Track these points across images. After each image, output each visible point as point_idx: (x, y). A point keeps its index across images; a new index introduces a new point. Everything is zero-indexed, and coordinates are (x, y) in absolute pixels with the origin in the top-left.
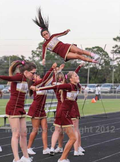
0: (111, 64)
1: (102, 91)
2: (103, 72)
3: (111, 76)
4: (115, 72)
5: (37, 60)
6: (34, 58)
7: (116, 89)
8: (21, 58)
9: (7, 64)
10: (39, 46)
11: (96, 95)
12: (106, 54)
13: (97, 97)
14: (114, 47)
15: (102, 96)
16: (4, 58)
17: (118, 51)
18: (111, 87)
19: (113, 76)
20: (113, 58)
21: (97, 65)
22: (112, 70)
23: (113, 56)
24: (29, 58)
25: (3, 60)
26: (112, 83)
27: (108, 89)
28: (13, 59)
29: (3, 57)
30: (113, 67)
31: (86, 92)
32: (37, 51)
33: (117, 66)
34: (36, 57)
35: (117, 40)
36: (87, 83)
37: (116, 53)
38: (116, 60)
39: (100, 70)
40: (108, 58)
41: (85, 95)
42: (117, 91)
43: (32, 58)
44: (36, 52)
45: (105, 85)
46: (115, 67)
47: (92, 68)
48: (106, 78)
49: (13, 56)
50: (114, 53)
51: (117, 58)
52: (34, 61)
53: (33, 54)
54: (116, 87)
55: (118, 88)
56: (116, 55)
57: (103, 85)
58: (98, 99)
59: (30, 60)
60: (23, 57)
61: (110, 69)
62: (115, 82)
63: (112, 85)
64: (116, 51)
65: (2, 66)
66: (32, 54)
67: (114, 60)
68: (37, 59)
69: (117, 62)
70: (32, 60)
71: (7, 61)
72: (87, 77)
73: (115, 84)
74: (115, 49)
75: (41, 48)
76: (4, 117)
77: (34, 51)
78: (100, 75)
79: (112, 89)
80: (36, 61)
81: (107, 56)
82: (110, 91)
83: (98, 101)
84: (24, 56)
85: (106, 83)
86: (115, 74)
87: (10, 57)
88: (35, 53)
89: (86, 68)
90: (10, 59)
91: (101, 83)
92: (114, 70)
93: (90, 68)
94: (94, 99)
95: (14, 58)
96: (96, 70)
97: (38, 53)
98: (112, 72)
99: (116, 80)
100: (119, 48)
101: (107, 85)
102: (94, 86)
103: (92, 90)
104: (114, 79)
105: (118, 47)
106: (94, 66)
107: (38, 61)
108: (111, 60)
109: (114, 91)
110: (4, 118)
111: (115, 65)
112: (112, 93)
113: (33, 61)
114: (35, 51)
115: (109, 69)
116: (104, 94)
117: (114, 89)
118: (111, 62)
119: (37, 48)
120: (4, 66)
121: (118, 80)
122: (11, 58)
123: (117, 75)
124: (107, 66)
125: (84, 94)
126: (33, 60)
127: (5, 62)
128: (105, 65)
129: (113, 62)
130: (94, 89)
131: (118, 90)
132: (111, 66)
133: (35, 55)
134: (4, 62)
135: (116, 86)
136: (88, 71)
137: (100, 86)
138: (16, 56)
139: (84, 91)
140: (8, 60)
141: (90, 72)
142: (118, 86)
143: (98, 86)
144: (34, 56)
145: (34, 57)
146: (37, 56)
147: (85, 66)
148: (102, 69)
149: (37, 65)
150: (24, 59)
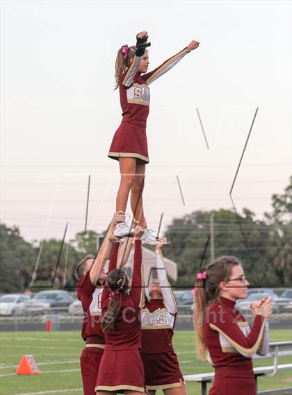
5: (286, 221)
6: (280, 214)
8: (244, 216)
9: (205, 232)
16: (195, 216)
24: (266, 215)
25: (194, 222)
28: (220, 219)
29: (194, 213)
32: (286, 196)
34: (285, 211)
43: (274, 216)
44: (283, 199)
49: (222, 210)
52: (280, 223)
53: (277, 205)
59: (268, 222)
60: (247, 212)
65: (192, 237)
66: (274, 205)
70: (273, 221)
71: (205, 225)
76: (201, 380)
77: (279, 197)
80: (285, 223)
87: (213, 215)
88: (282, 203)
90: (212, 220)
95: (223, 216)
110: (200, 384)
113: (276, 225)
114: (282, 196)
120: (197, 238)
122: (215, 218)
126: (276, 220)
127: (201, 226)
133: (283, 208)
134: (196, 226)
138: (229, 212)
140: (209, 222)
144: (280, 211)
145: (278, 211)
146: (287, 210)
149: (288, 236)
150: (251, 219)
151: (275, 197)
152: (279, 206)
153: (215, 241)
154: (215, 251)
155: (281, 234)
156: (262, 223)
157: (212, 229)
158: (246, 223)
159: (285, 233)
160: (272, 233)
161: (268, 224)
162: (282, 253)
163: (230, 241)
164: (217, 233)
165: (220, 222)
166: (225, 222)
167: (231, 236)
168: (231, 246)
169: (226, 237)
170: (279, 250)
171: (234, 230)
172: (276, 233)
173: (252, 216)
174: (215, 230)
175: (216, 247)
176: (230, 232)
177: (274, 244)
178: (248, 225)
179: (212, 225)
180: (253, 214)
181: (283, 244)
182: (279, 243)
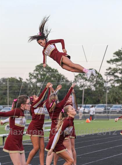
0: (105, 86)
1: (97, 111)
2: (97, 93)
3: (105, 97)
4: (108, 93)
6: (32, 79)
7: (109, 109)
8: (19, 80)
9: (5, 85)
10: (36, 69)
11: (91, 115)
12: (100, 76)
13: (91, 117)
14: (108, 69)
15: (96, 116)
16: (2, 80)
17: (111, 74)
18: (105, 108)
19: (107, 97)
20: (107, 80)
21: (91, 87)
22: (106, 92)
23: (107, 78)
24: (27, 80)
25: (2, 82)
26: (105, 104)
27: (102, 109)
28: (11, 81)
29: (2, 79)
30: (106, 89)
31: (81, 113)
33: (111, 87)
34: (33, 78)
35: (110, 63)
36: (82, 104)
37: (109, 75)
38: (110, 82)
39: (94, 91)
40: (102, 80)
41: (80, 116)
42: (110, 112)
43: (30, 80)
44: (33, 74)
45: (99, 105)
46: (109, 88)
47: (86, 89)
48: (100, 99)
49: (11, 78)
50: (107, 75)
51: (110, 80)
52: (32, 82)
53: (31, 76)
54: (109, 108)
55: (111, 108)
56: (110, 77)
57: (97, 105)
58: (93, 119)
59: (27, 82)
60: (20, 79)
61: (104, 90)
62: (109, 103)
63: (105, 106)
64: (110, 73)
65: (1, 87)
66: (29, 76)
67: (108, 82)
68: (34, 81)
69: (111, 83)
70: (29, 82)
71: (6, 83)
72: (82, 98)
73: (108, 104)
74: (108, 71)
75: (38, 70)
76: (2, 136)
77: (31, 73)
78: (95, 96)
79: (105, 109)
80: (33, 83)
81: (101, 78)
82: (104, 111)
83: (93, 121)
84: (22, 78)
85: (100, 104)
86: (109, 95)
87: (8, 79)
88: (33, 76)
89: (80, 89)
90: (8, 81)
91: (95, 103)
92: (108, 91)
93: (85, 90)
94: (88, 119)
95: (12, 80)
96: (90, 91)
97: (35, 75)
98: (106, 93)
99: (109, 100)
100: (112, 71)
101: (101, 105)
102: (88, 107)
103: (86, 110)
104: (108, 100)
105: (112, 69)
106: (89, 87)
107: (35, 83)
108: (105, 81)
109: (108, 111)
110: (2, 138)
111: (109, 86)
112: (106, 113)
113: (30, 83)
114: (32, 73)
115: (102, 90)
116: (98, 114)
117: (108, 109)
118: (105, 84)
119: (34, 71)
120: (3, 87)
121: (111, 101)
122: (9, 80)
123: (110, 96)
124: (100, 88)
125: (79, 114)
126: (30, 81)
127: (4, 83)
128: (99, 86)
129: (107, 83)
130: (89, 110)
131: (111, 110)
132: (105, 87)
133: (33, 77)
134: (2, 83)
135: (110, 106)
136: (82, 92)
137: (95, 107)
138: (14, 78)
139: (79, 111)
140: (7, 82)
141: (85, 93)
142: (111, 107)
143: (92, 107)
144: (32, 78)
145: (31, 78)
146: (34, 78)
147: (80, 88)
148: (96, 91)
149: (34, 87)
150: (22, 81)
151: (30, 74)
152: (31, 77)
154: (9, 92)
155: (32, 86)
156: (25, 82)
157: (8, 84)
158: (20, 82)
159: (33, 86)
160: (29, 86)
161: (27, 83)
162: (32, 93)
163: (14, 88)
164: (10, 85)
165: (11, 82)
166: (12, 82)
167: (14, 87)
168: (14, 90)
169: (13, 87)
170: (31, 92)
171: (15, 85)
172: (30, 86)
173: (22, 80)
174: (9, 85)
175: (9, 90)
176: (14, 85)
177: (29, 90)
178: (20, 83)
179: (8, 83)
180: (23, 79)
181: (33, 90)
182: (31, 89)
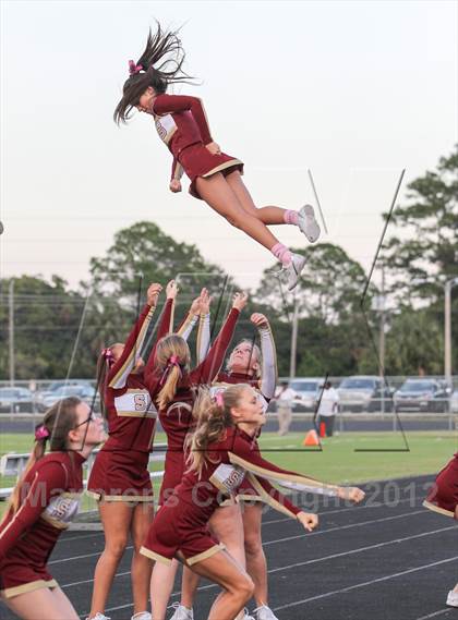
0: (374, 307)
1: (345, 402)
2: (346, 336)
4: (387, 335)
5: (108, 292)
6: (100, 283)
7: (392, 396)
8: (53, 285)
10: (118, 243)
11: (323, 419)
12: (357, 271)
13: (323, 425)
14: (387, 245)
15: (341, 420)
17: (398, 261)
18: (375, 390)
19: (382, 349)
20: (383, 284)
21: (324, 311)
22: (378, 329)
23: (383, 278)
24: (82, 284)
26: (377, 374)
27: (364, 396)
28: (23, 289)
30: (380, 318)
31: (285, 408)
32: (108, 259)
33: (398, 312)
34: (106, 280)
35: (395, 220)
36: (288, 375)
37: (391, 267)
38: (393, 291)
39: (336, 329)
40: (365, 285)
41: (281, 419)
42: (395, 404)
43: (93, 285)
44: (104, 264)
45: (354, 381)
46: (390, 316)
47: (305, 320)
48: (357, 357)
49: (24, 277)
50: (384, 265)
51: (396, 286)
52: (101, 295)
53: (97, 270)
54: (392, 389)
55: (399, 392)
56: (393, 274)
57: (346, 380)
58: (330, 434)
59: (85, 293)
60: (58, 280)
61: (371, 323)
62: (391, 371)
63: (377, 383)
64: (392, 258)
66: (92, 271)
67: (385, 293)
69: (398, 297)
70: (91, 292)
72: (289, 353)
73: (387, 377)
74: (388, 253)
75: (123, 248)
77: (99, 261)
79: (378, 395)
80: (106, 295)
81: (360, 278)
82: (372, 403)
84: (63, 279)
85: (359, 374)
86: (390, 340)
87: (13, 283)
88: (104, 269)
89: (283, 319)
90: (11, 289)
91: (339, 373)
92: (386, 328)
93: (301, 321)
94: (313, 433)
95: (25, 285)
96: (319, 327)
97: (112, 266)
98: (379, 335)
99: (392, 363)
100: (402, 250)
101: (360, 381)
102: (313, 387)
103: (307, 400)
105: (402, 246)
106: (315, 313)
107: (114, 295)
108: (376, 291)
109: (386, 403)
111: (389, 310)
112: (379, 409)
113: (95, 296)
114: (104, 260)
115: (367, 325)
116: (348, 414)
117: (386, 395)
118: (374, 300)
119: (111, 251)
121: (399, 363)
122: (16, 287)
123: (395, 347)
124: (359, 315)
125: (279, 413)
126: (96, 291)
128: (353, 308)
129: (382, 298)
130: (314, 397)
131: (399, 399)
132: (375, 312)
135: (393, 384)
136: (291, 332)
137: (337, 385)
138: (34, 280)
139: (278, 403)
140: (7, 292)
141: (301, 334)
142: (399, 386)
144: (100, 279)
145: (98, 280)
146: (109, 277)
147: (280, 315)
148: (341, 326)
149: (110, 311)
150: (63, 289)
151: (93, 261)
152: (99, 272)
153: (15, 318)
154: (15, 331)
155: (101, 309)
156: (77, 295)
157: (11, 301)
158: (56, 294)
159: (107, 308)
160: (88, 308)
161: (84, 295)
162: (102, 333)
163: (34, 317)
164: (18, 306)
165: (21, 293)
166: (28, 293)
167: (36, 311)
168: (35, 324)
169: (30, 313)
170: (98, 330)
171: (39, 304)
172: (95, 307)
173: (64, 286)
174: (15, 303)
175: (15, 324)
176: (34, 305)
177: (92, 322)
178: (58, 297)
179: (11, 296)
180: (66, 283)
181: (104, 322)
182: (97, 319)
